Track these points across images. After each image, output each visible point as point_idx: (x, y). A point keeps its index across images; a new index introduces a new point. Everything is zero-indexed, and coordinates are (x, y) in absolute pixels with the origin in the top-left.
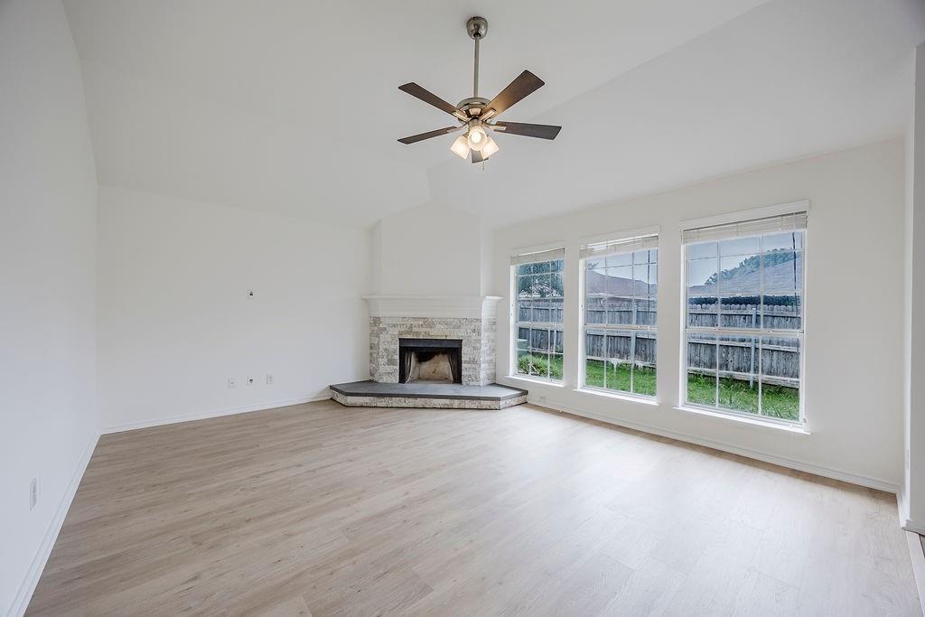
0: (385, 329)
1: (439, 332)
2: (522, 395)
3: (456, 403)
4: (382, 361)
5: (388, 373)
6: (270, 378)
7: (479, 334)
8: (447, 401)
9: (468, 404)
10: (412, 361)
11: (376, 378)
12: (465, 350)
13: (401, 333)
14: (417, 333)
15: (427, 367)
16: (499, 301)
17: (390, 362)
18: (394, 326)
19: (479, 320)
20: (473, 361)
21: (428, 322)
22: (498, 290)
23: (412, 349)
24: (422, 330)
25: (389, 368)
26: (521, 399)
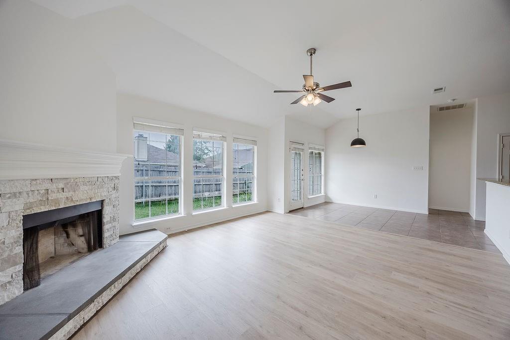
12: (108, 214)
14: (57, 201)
18: (14, 195)
19: (117, 177)
24: (63, 195)
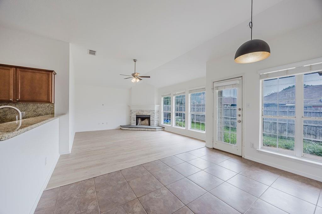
0: (133, 113)
1: (145, 113)
2: (163, 128)
3: (147, 129)
4: (132, 120)
5: (134, 123)
6: (107, 123)
7: (154, 114)
8: (145, 129)
9: (149, 130)
10: (140, 120)
11: (131, 124)
12: (151, 118)
13: (136, 114)
15: (144, 122)
16: (160, 106)
17: (134, 120)
18: (135, 112)
19: (154, 111)
20: (153, 120)
21: (142, 111)
22: (159, 103)
23: (139, 117)
24: (141, 113)
25: (134, 122)
26: (163, 129)
